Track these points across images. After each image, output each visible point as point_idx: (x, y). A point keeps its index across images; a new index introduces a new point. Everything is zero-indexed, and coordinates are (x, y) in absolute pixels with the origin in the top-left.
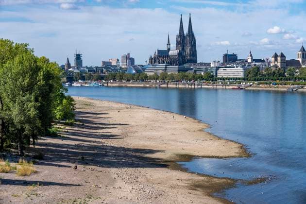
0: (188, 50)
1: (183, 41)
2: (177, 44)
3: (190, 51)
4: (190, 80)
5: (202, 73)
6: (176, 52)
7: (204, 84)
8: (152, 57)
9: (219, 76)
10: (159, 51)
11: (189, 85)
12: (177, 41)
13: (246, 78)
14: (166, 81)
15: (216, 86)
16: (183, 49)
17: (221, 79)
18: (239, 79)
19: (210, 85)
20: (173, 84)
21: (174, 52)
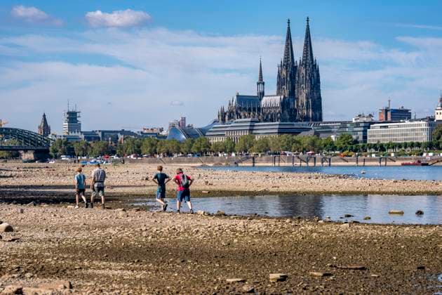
0: (302, 97)
1: (292, 77)
2: (278, 83)
3: (307, 98)
4: (304, 151)
5: (333, 137)
6: (277, 100)
7: (338, 157)
8: (225, 111)
9: (370, 140)
10: (240, 98)
11: (301, 160)
12: (279, 76)
13: (434, 143)
14: (252, 155)
15: (364, 160)
16: (292, 93)
17: (375, 147)
18: (419, 145)
19: (351, 160)
20: (268, 161)
21: (272, 99)
